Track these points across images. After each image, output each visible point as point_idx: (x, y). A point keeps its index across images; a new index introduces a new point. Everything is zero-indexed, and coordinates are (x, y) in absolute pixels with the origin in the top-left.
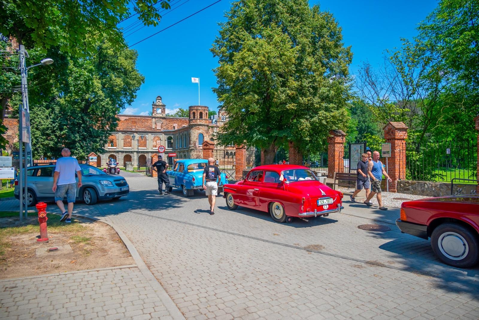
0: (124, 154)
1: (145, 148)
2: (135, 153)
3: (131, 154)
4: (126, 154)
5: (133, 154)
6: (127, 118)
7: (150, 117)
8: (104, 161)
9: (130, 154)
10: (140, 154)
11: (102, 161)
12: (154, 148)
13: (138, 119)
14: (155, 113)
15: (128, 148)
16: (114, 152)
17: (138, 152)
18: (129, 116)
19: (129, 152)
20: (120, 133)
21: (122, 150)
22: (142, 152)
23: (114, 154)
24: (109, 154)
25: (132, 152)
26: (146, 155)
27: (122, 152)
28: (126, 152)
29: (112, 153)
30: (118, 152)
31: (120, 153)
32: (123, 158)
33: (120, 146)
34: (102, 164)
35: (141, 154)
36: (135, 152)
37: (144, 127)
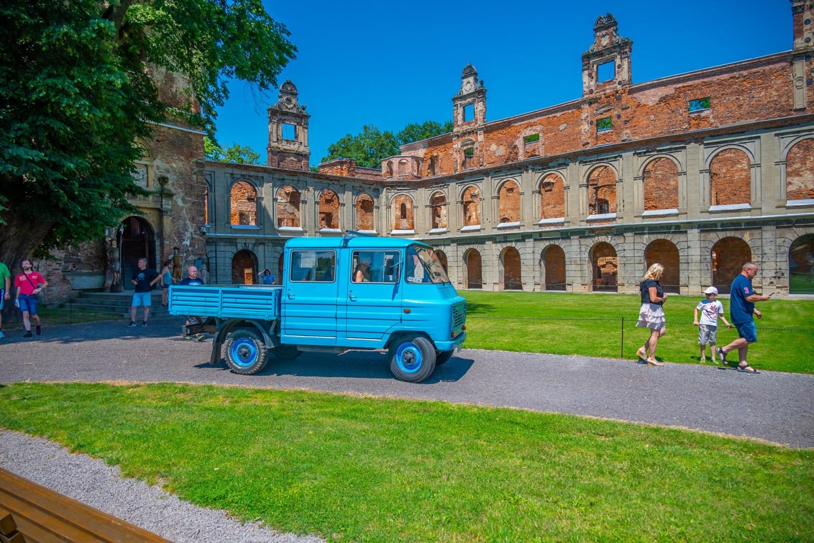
0: (647, 239)
1: (746, 206)
2: (694, 234)
3: (675, 239)
4: (653, 238)
5: (682, 238)
6: (669, 90)
7: (781, 59)
8: (573, 267)
9: (669, 237)
10: (715, 237)
11: (568, 267)
12: (790, 203)
13: (720, 84)
14: (807, 35)
15: (665, 214)
16: (608, 231)
17: (706, 228)
18: (678, 81)
19: (666, 228)
20: (628, 155)
21: (639, 222)
22: (726, 226)
23: (608, 239)
24: (590, 243)
25: (678, 226)
26: (746, 237)
27: (638, 230)
28: (653, 229)
29: (602, 239)
30: (620, 232)
31: (629, 236)
32: (642, 254)
33: (627, 207)
34: (568, 280)
35: (722, 235)
36: (691, 225)
37: (749, 114)
